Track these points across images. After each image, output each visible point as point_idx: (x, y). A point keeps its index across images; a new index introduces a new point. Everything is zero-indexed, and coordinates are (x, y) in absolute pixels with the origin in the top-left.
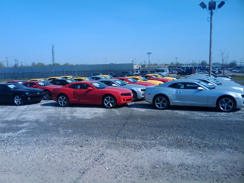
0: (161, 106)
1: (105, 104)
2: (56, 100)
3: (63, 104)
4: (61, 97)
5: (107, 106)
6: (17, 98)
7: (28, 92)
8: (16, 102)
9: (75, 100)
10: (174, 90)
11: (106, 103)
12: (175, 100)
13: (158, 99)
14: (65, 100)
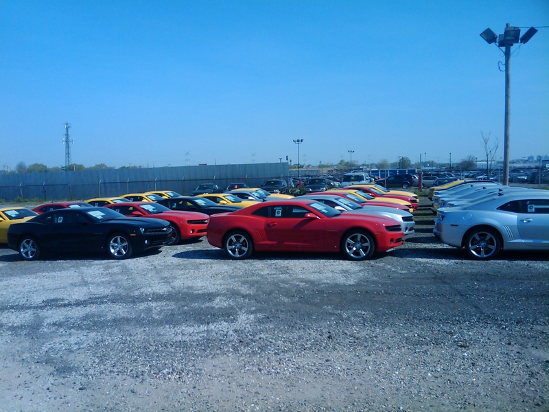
0: (483, 253)
1: (348, 251)
2: (221, 245)
3: (237, 253)
4: (233, 238)
5: (352, 255)
6: (115, 241)
7: (142, 227)
8: (112, 251)
9: (271, 243)
10: (513, 217)
11: (350, 249)
12: (515, 239)
13: (476, 236)
14: (244, 244)
